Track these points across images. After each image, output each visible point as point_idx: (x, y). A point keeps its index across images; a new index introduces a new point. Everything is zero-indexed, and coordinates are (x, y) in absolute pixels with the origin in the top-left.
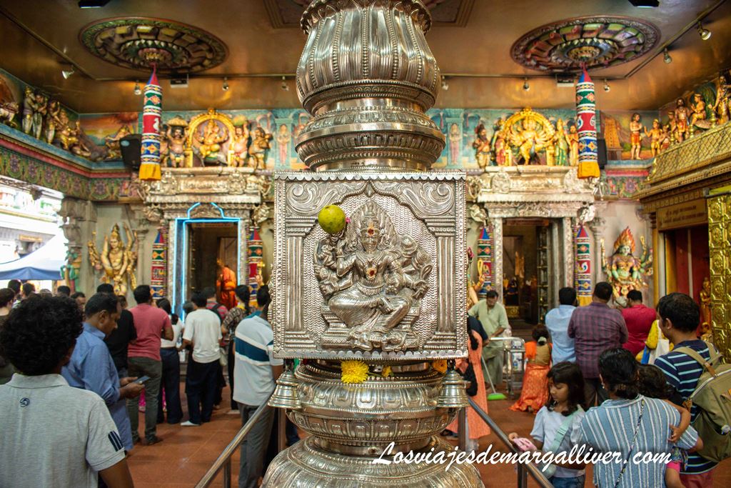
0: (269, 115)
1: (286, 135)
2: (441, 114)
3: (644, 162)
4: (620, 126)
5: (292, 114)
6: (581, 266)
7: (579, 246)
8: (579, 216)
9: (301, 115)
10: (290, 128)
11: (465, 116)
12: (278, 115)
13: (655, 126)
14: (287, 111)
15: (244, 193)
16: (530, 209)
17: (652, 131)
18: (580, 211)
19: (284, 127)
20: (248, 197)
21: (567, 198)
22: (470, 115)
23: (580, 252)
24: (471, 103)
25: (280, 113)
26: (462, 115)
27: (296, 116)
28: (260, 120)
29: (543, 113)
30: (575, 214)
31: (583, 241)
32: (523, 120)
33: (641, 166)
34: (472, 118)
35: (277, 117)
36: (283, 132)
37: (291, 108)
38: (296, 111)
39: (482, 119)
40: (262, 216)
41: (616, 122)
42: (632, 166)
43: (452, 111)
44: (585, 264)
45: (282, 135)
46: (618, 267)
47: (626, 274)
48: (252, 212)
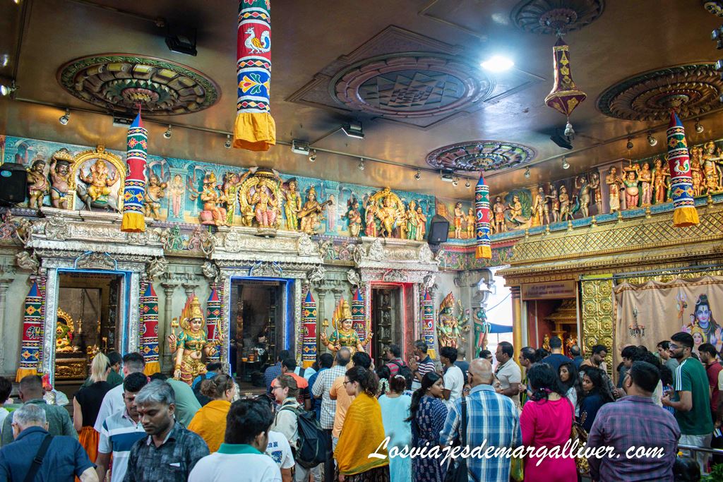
0: (163, 163)
1: (180, 186)
2: (322, 184)
3: (464, 241)
4: (448, 211)
5: (187, 166)
6: (427, 324)
7: (426, 307)
8: (425, 281)
9: (197, 167)
10: (184, 179)
11: (340, 189)
12: (173, 164)
13: (471, 213)
14: (182, 162)
15: (146, 245)
16: (393, 275)
17: (468, 217)
18: (426, 279)
19: (178, 178)
20: (151, 249)
21: (420, 267)
22: (344, 188)
23: (426, 312)
24: (344, 178)
25: (175, 162)
26: (338, 187)
27: (191, 168)
28: (153, 167)
29: (397, 194)
30: (422, 282)
31: (429, 303)
32: (384, 198)
33: (463, 244)
34: (346, 190)
35: (171, 166)
36: (178, 183)
37: (186, 159)
38: (191, 162)
39: (353, 193)
40: (159, 270)
41: (445, 207)
42: (457, 244)
43: (330, 183)
44: (430, 322)
45: (176, 185)
46: (445, 324)
47: (450, 330)
48: (148, 265)
